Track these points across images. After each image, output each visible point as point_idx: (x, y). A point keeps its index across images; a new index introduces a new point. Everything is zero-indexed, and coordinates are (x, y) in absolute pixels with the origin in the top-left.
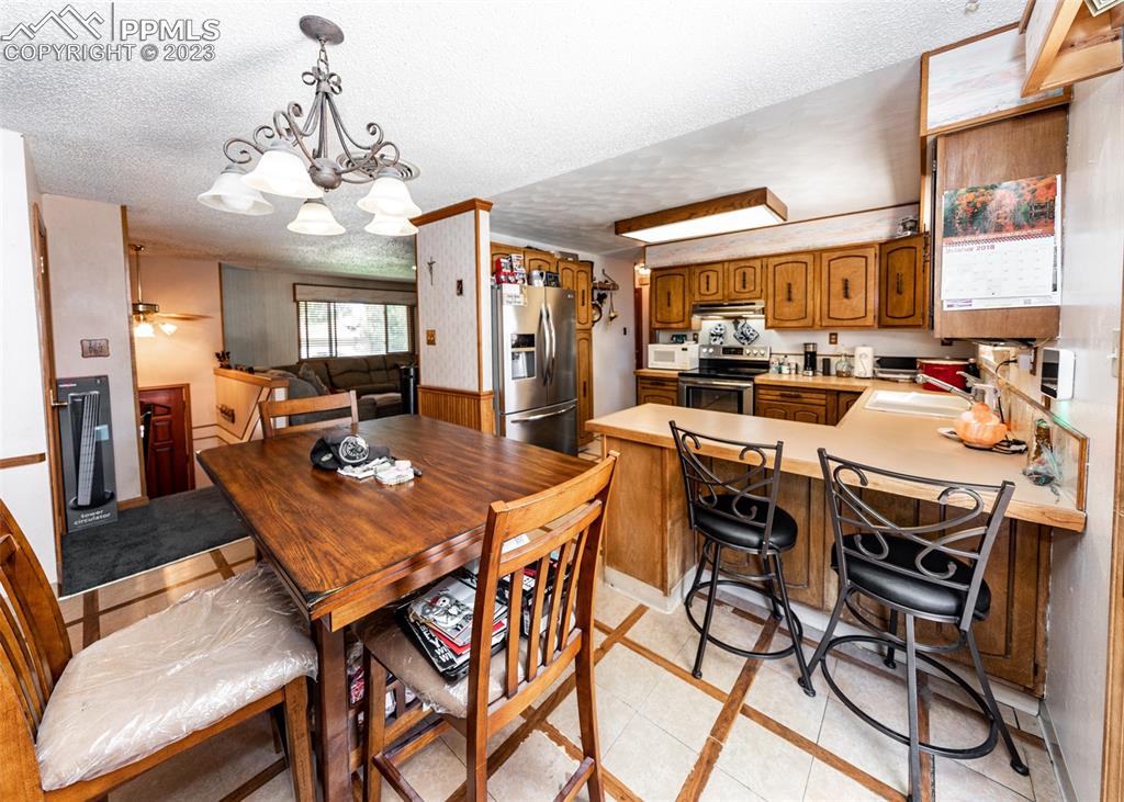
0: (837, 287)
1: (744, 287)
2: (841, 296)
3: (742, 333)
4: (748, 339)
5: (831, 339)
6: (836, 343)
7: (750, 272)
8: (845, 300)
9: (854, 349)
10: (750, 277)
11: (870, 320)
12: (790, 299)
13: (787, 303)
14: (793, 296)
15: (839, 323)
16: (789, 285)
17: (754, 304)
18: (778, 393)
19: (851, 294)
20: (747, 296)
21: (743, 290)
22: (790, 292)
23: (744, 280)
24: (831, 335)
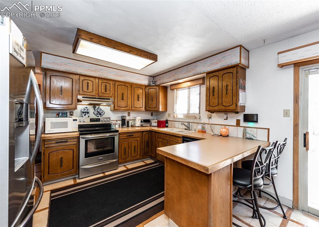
0: (136, 97)
1: (106, 91)
2: (137, 100)
3: (98, 112)
4: (100, 114)
5: (128, 114)
6: (130, 116)
7: (108, 85)
8: (138, 102)
9: (135, 118)
10: (108, 87)
11: (143, 109)
12: (123, 99)
13: (121, 101)
14: (124, 98)
15: (136, 109)
16: (123, 93)
17: (109, 99)
18: (126, 135)
19: (139, 100)
20: (106, 95)
21: (105, 93)
22: (123, 96)
23: (106, 88)
24: (128, 113)
